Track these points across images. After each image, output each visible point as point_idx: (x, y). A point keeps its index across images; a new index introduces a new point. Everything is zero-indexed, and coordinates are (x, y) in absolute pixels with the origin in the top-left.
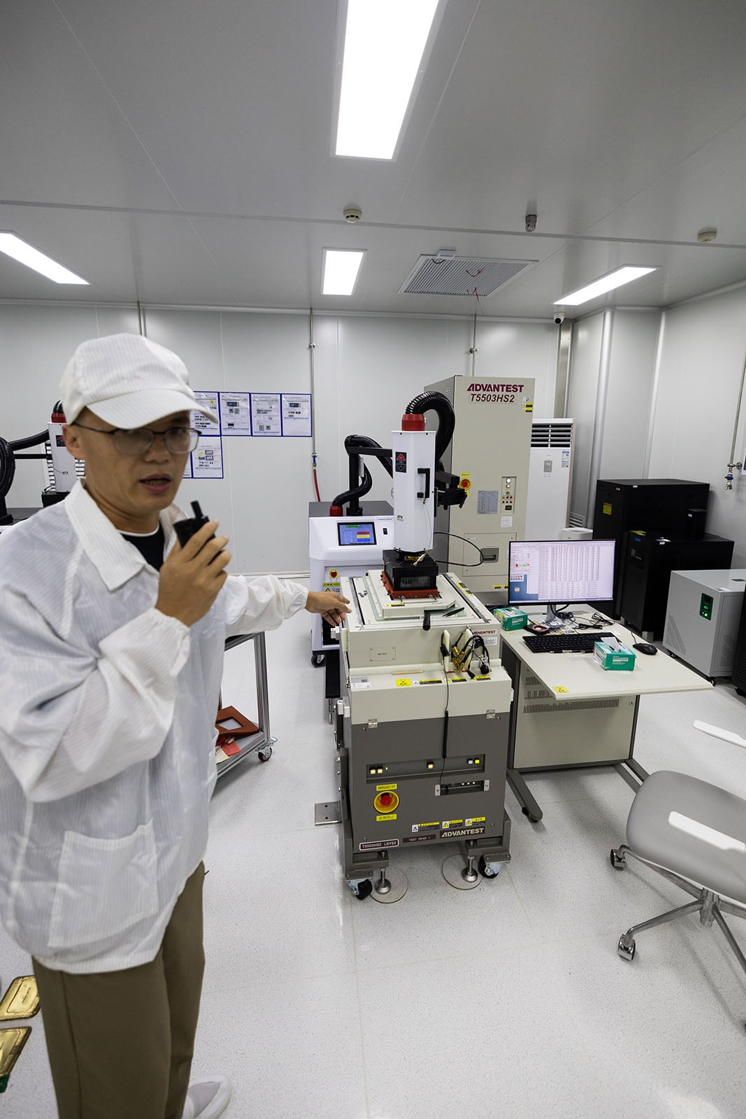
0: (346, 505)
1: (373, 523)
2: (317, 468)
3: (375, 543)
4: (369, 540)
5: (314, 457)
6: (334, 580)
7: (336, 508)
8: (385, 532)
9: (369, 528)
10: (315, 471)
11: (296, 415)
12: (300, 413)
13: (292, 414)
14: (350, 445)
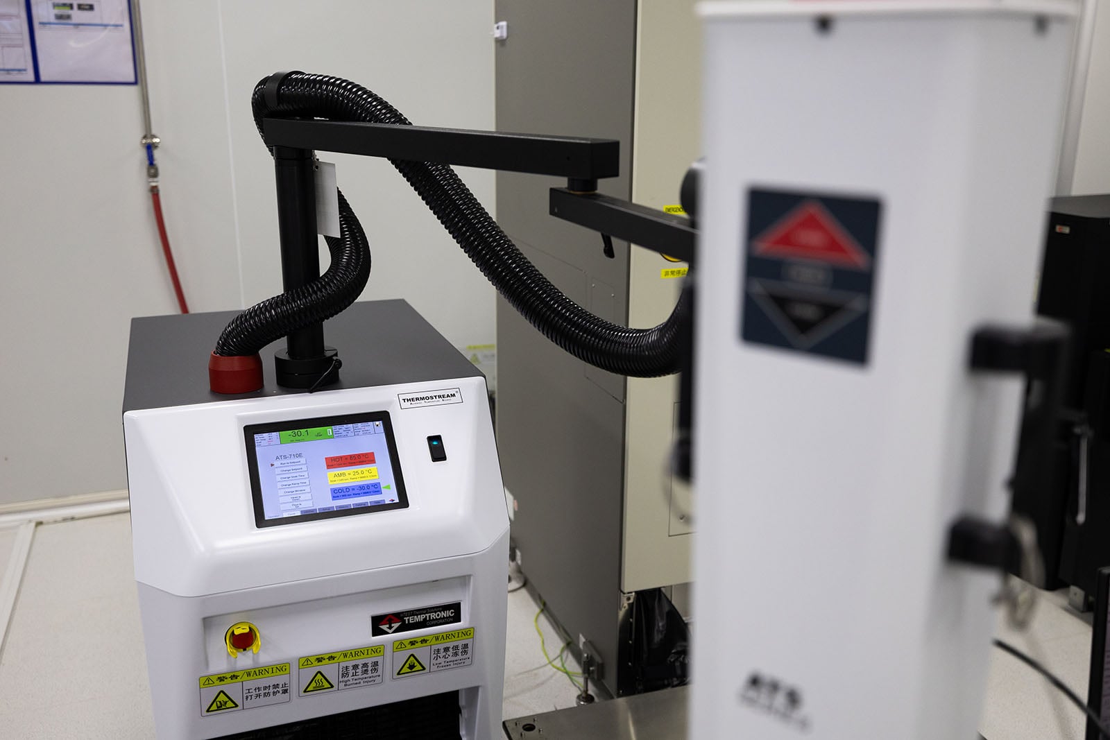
0: (273, 352)
1: (383, 417)
2: (160, 182)
3: (403, 502)
4: (375, 488)
5: (150, 148)
6: (244, 660)
7: (233, 364)
8: (437, 450)
9: (370, 439)
10: (155, 193)
11: (77, 16)
12: (91, 8)
13: (66, 11)
14: (274, 114)
